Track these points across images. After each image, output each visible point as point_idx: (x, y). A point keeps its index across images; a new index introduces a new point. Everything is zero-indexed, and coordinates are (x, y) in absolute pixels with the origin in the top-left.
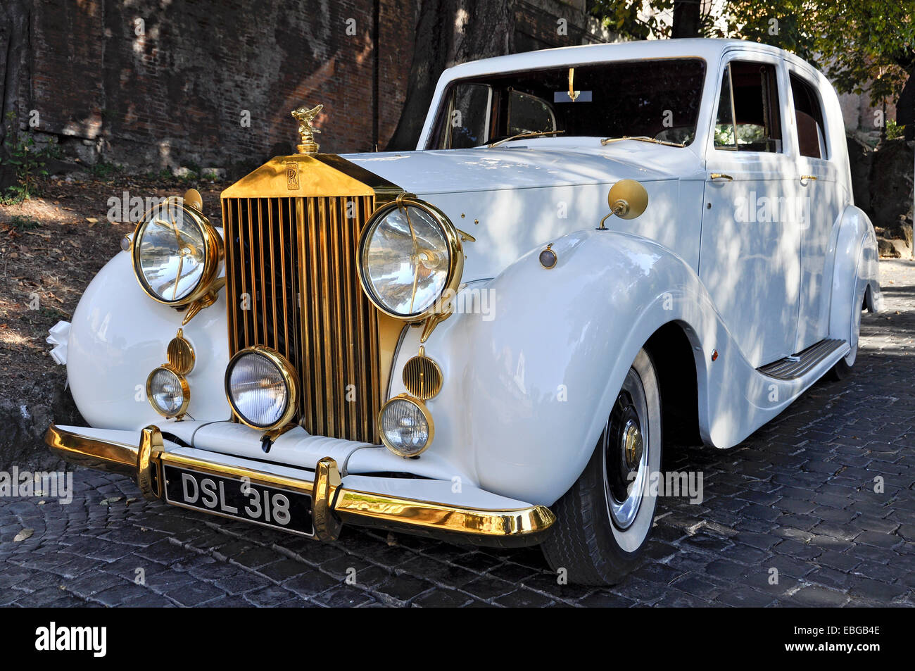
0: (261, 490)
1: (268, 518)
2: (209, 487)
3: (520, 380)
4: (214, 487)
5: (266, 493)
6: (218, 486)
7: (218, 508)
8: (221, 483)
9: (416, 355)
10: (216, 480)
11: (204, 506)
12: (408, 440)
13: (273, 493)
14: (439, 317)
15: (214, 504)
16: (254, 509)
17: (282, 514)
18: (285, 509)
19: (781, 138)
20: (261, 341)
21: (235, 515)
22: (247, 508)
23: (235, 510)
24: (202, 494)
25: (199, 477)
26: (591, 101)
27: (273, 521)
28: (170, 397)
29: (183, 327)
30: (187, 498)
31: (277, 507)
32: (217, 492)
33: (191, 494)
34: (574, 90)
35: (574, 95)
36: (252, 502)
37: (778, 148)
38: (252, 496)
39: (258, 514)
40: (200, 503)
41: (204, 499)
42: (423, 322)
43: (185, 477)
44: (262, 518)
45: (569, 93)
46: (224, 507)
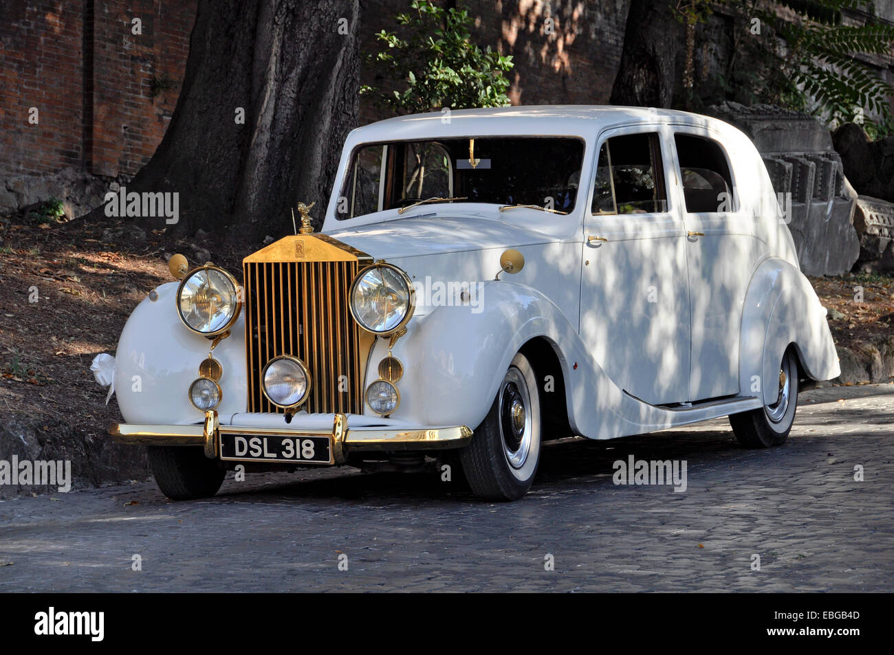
0: (294, 439)
1: (298, 456)
2: (255, 443)
3: (451, 371)
4: (260, 443)
5: (298, 441)
6: (262, 442)
7: (262, 456)
8: (265, 440)
9: (386, 356)
10: (261, 438)
11: (251, 457)
12: (384, 406)
13: (302, 440)
14: (399, 335)
15: (259, 454)
16: (288, 452)
17: (308, 452)
18: (311, 449)
19: (666, 199)
20: (287, 352)
21: (275, 458)
22: (284, 453)
23: (275, 455)
24: (250, 448)
25: (248, 438)
26: (490, 167)
27: (302, 458)
28: (206, 399)
29: (212, 352)
30: (238, 453)
31: (305, 449)
32: (262, 446)
33: (241, 449)
34: (475, 158)
35: (474, 163)
36: (287, 448)
37: (664, 208)
38: (288, 444)
39: (292, 455)
40: (248, 455)
41: (252, 452)
42: (390, 337)
43: (237, 439)
44: (294, 457)
45: (470, 160)
46: (266, 454)
